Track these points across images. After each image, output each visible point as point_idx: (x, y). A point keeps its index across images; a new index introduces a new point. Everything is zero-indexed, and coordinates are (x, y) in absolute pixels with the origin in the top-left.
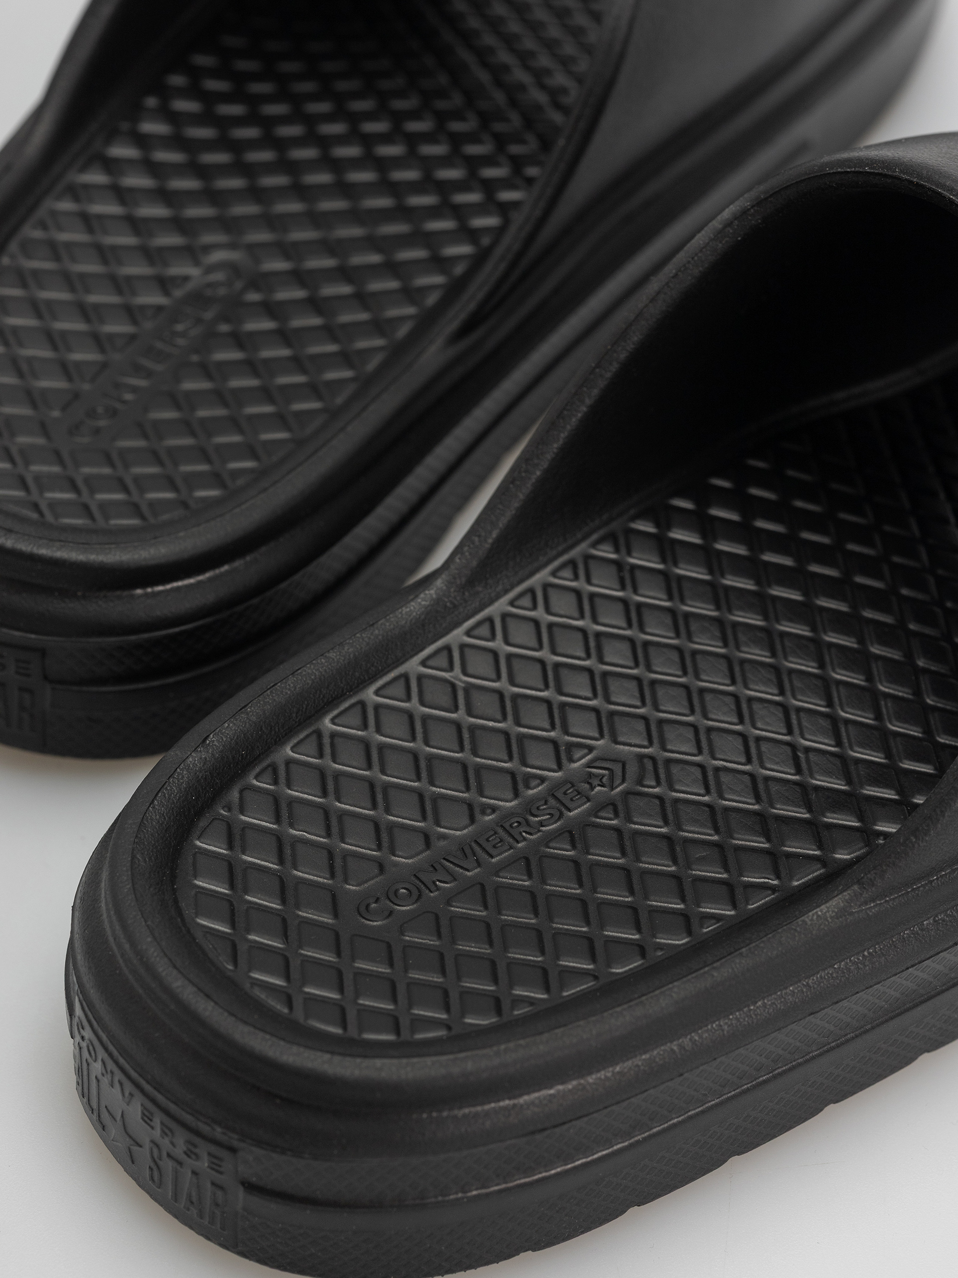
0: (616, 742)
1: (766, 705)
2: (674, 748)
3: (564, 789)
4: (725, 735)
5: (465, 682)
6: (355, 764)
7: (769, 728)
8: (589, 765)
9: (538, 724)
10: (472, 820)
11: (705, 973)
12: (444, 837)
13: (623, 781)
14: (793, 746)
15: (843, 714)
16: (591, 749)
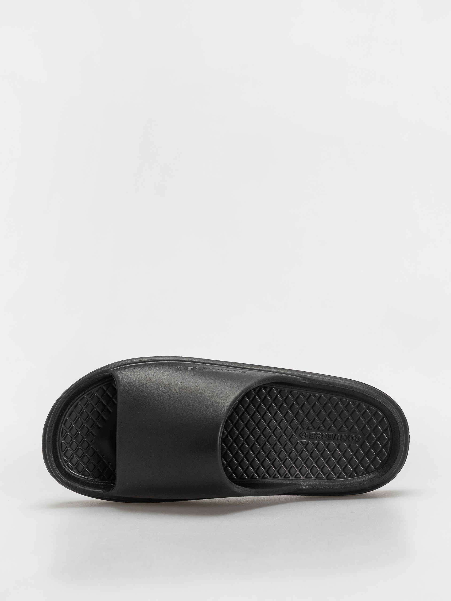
0: (297, 440)
1: (271, 427)
2: (291, 431)
3: (312, 438)
4: (282, 427)
5: (308, 469)
6: (338, 467)
7: (274, 423)
8: (304, 439)
9: (305, 453)
10: (329, 444)
11: (330, 385)
12: (336, 444)
13: (302, 432)
14: (273, 417)
15: (260, 417)
16: (301, 442)
